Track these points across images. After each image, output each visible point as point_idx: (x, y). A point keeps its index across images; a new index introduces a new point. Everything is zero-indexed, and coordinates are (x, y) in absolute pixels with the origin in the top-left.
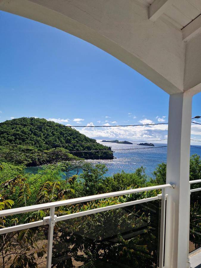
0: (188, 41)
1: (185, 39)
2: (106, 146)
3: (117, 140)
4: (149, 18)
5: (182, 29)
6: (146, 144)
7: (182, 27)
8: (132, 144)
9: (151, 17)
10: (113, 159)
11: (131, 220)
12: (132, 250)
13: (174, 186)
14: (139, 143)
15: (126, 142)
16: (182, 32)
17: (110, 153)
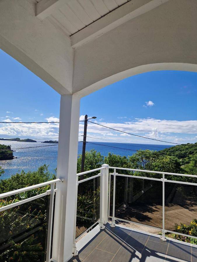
0: (76, 48)
1: (74, 46)
2: (4, 145)
3: (18, 138)
4: (36, 15)
5: (70, 36)
6: (51, 142)
7: (70, 34)
8: (36, 142)
9: (38, 15)
10: (13, 159)
11: (25, 222)
12: (25, 252)
13: (63, 180)
14: (44, 141)
15: (28, 140)
16: (71, 39)
17: (9, 153)
